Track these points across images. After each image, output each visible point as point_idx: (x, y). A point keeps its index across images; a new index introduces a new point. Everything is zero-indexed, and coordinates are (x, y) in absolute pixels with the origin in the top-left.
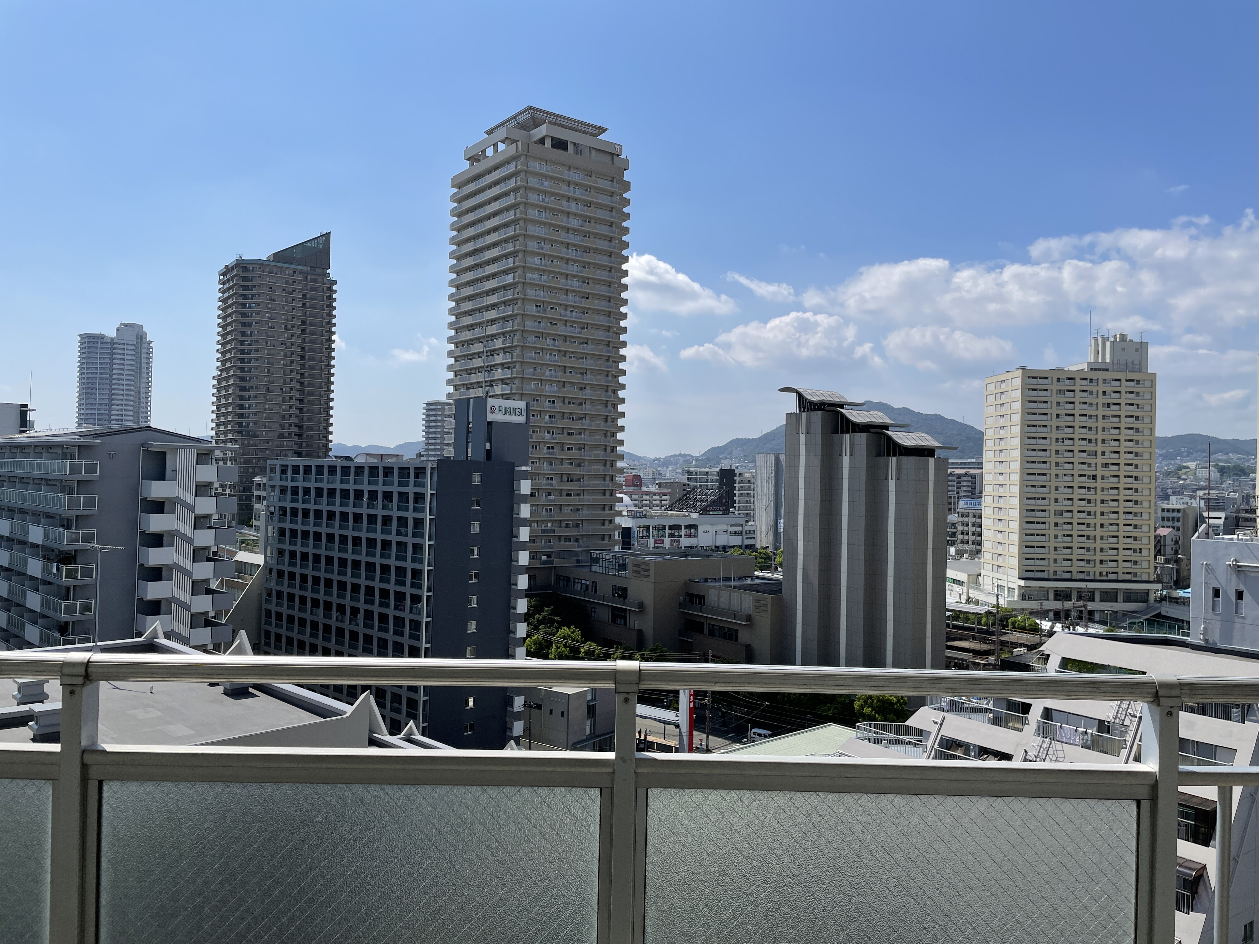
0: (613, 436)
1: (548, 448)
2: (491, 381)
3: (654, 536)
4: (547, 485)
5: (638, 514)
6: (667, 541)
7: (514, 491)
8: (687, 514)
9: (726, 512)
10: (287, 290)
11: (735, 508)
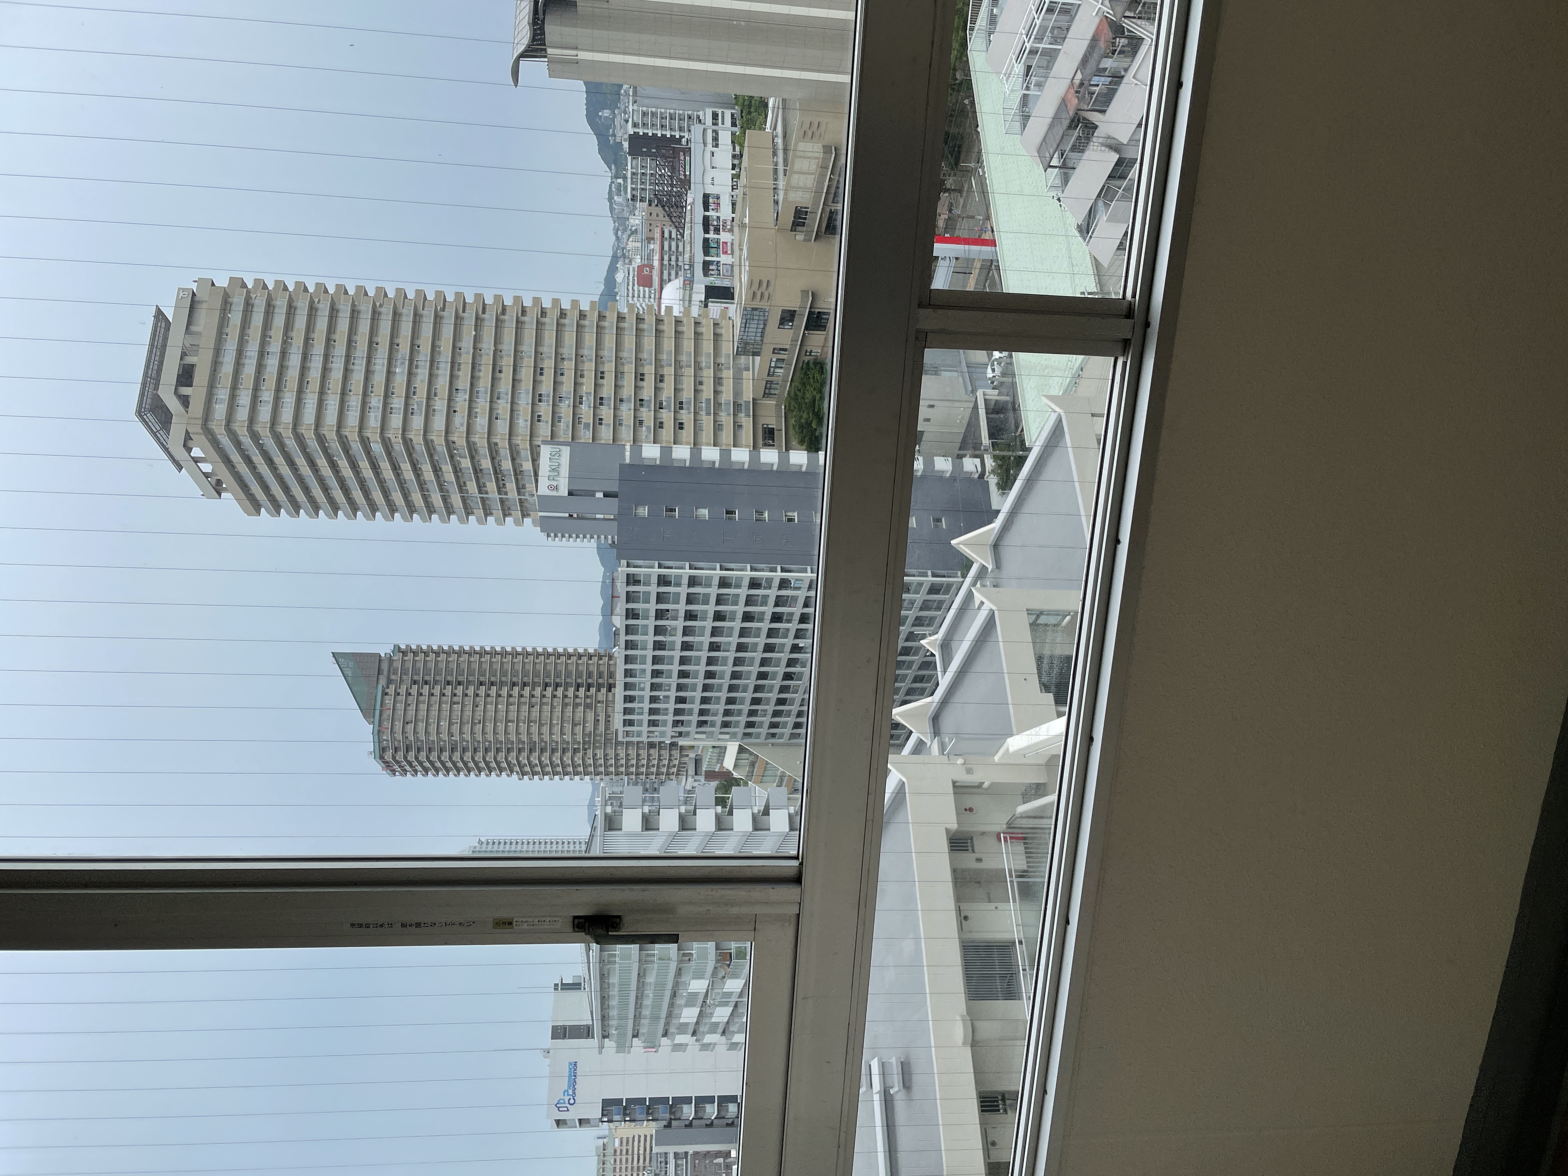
0: (585, 316)
1: (601, 404)
2: (516, 474)
3: (718, 255)
5: (689, 276)
6: (724, 237)
7: (656, 467)
8: (689, 208)
9: (688, 151)
10: (409, 702)
11: (681, 137)
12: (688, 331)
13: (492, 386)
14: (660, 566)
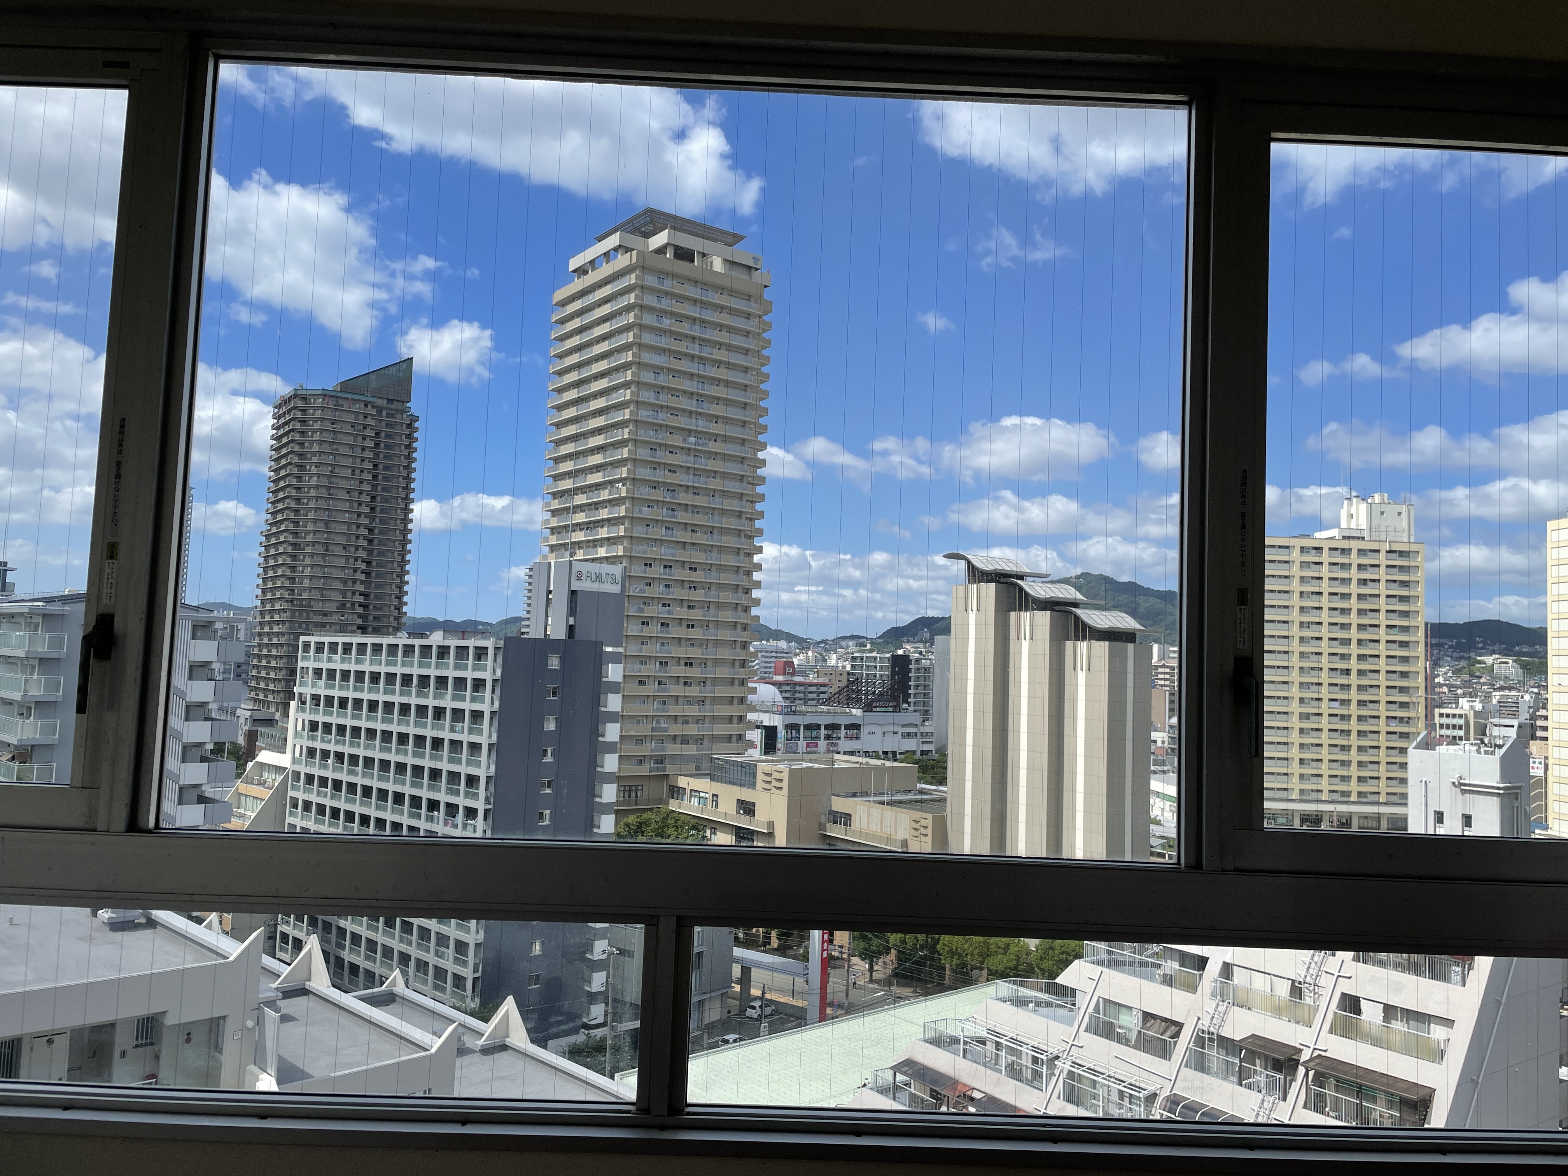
0: (746, 611)
1: (663, 624)
2: (594, 541)
3: (805, 738)
5: (786, 710)
6: (822, 744)
7: (601, 677)
8: (847, 710)
9: (897, 709)
11: (909, 703)
12: (734, 710)
13: (679, 523)
14: (495, 681)
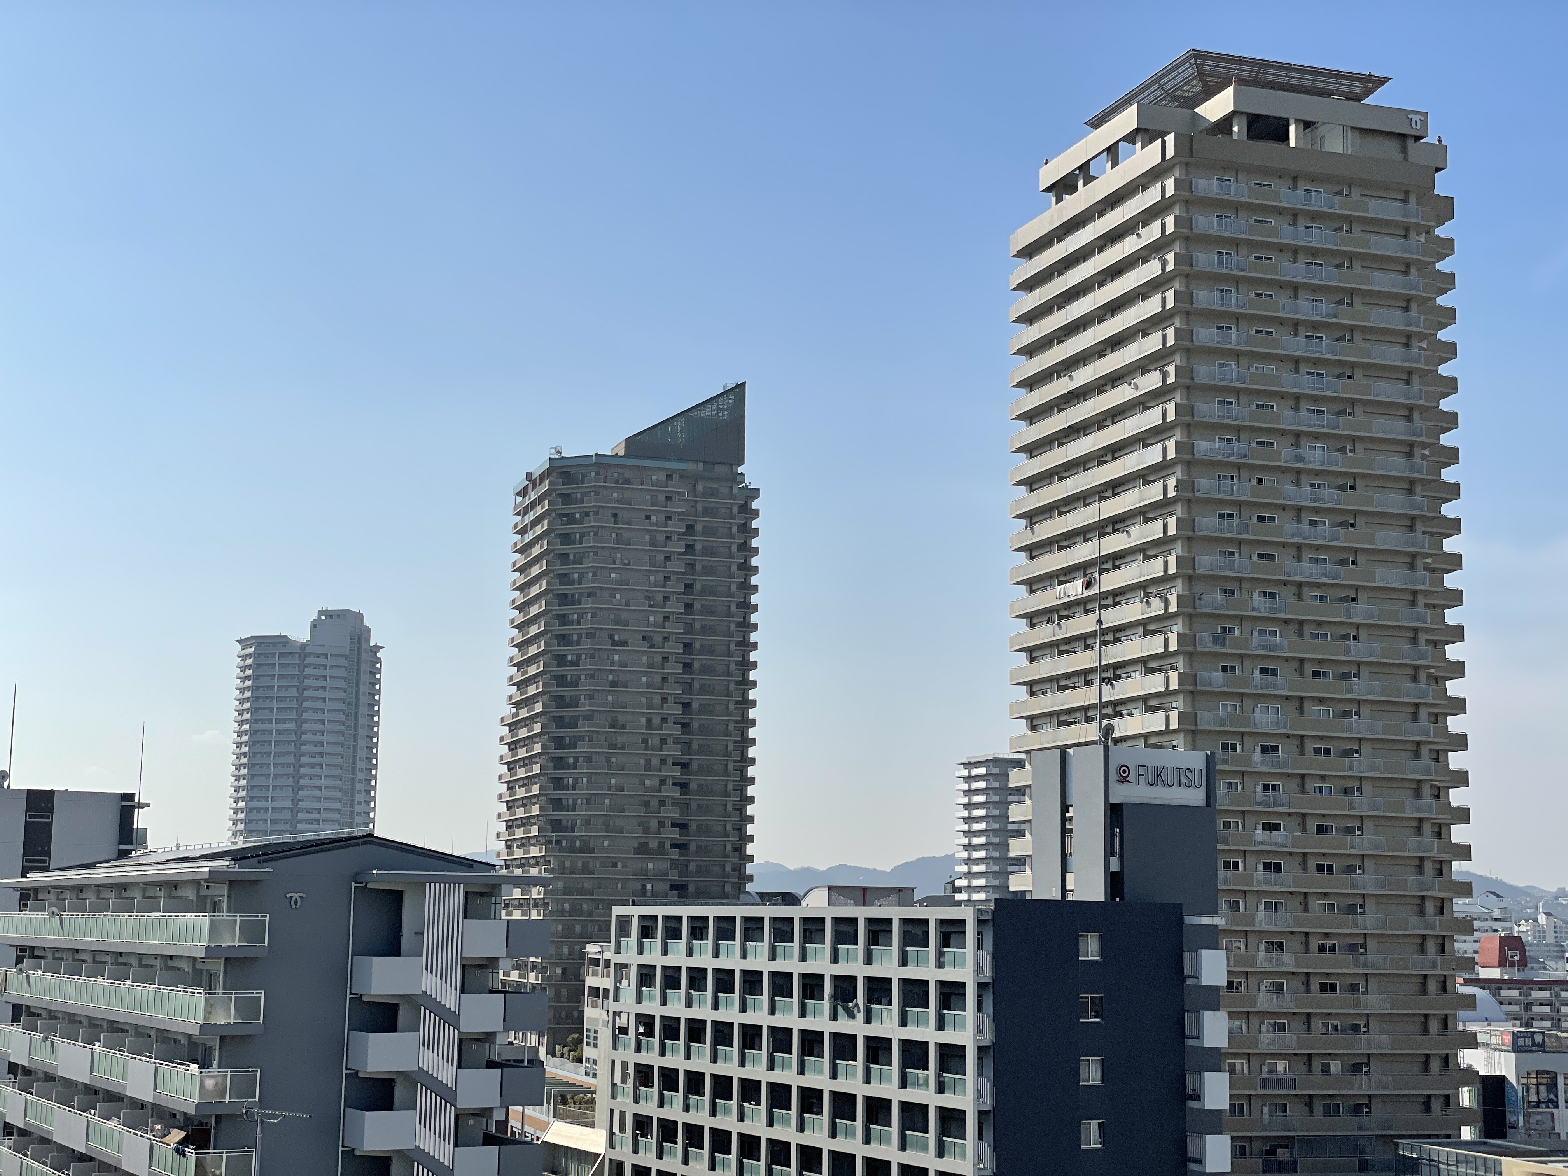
0: (1439, 835)
1: (1267, 866)
2: (1116, 703)
4: (1269, 960)
5: (1521, 1042)
7: (1182, 978)
10: (654, 518)
12: (1432, 1044)
13: (1287, 659)
14: (982, 986)
